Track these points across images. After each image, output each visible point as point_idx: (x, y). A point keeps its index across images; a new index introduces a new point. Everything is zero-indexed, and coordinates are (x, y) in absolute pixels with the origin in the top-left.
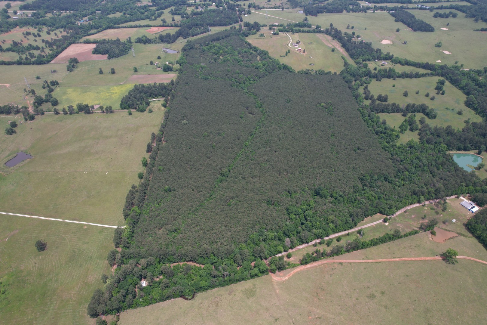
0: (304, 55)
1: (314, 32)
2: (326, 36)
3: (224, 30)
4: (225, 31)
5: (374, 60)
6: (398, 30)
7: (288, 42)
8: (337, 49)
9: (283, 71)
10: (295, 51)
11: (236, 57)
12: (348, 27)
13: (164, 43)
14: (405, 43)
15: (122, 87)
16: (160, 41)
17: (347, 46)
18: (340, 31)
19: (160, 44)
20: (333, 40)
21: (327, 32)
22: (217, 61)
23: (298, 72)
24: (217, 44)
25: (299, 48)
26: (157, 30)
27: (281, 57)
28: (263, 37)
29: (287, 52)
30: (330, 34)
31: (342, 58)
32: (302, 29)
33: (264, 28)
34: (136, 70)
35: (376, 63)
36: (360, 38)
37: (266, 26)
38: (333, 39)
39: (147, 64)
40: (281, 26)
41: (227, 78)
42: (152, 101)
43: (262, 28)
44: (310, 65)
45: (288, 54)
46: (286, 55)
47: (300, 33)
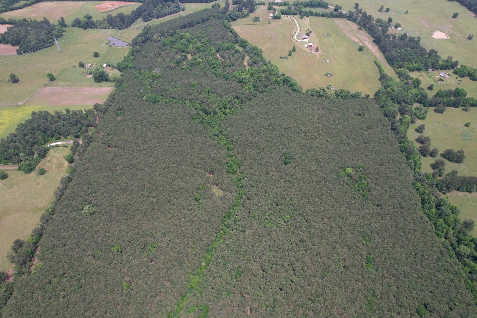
0: (318, 56)
1: (332, 16)
2: (349, 22)
3: (203, 9)
4: (204, 11)
5: (427, 70)
6: (455, 16)
7: (294, 33)
8: (366, 46)
9: (283, 88)
10: (303, 48)
11: (211, 59)
12: (381, 10)
13: (114, 28)
14: (470, 38)
15: (17, 112)
16: (108, 25)
17: (382, 43)
18: (370, 16)
19: (107, 30)
20: (360, 31)
21: (350, 17)
22: (180, 64)
23: (307, 92)
24: (186, 33)
25: (310, 44)
26: (111, 6)
27: (281, 58)
28: (258, 23)
29: (290, 51)
30: (355, 20)
31: (375, 63)
32: (314, 10)
33: (261, 6)
34: (52, 78)
35: (430, 74)
36: (399, 29)
37: (264, 4)
38: (360, 29)
39: (74, 67)
40: (285, 4)
41: (188, 102)
42: (53, 146)
43: (257, 6)
44: (326, 75)
45: (293, 53)
46: (290, 55)
47: (311, 17)
